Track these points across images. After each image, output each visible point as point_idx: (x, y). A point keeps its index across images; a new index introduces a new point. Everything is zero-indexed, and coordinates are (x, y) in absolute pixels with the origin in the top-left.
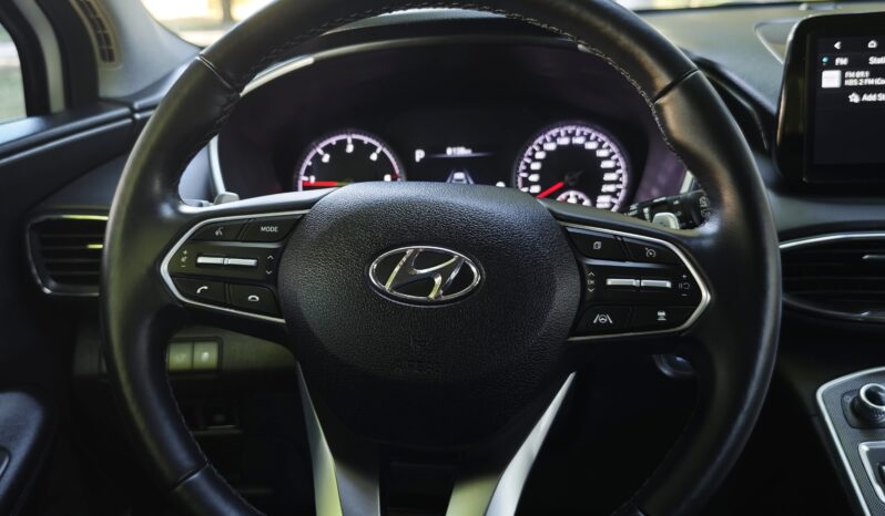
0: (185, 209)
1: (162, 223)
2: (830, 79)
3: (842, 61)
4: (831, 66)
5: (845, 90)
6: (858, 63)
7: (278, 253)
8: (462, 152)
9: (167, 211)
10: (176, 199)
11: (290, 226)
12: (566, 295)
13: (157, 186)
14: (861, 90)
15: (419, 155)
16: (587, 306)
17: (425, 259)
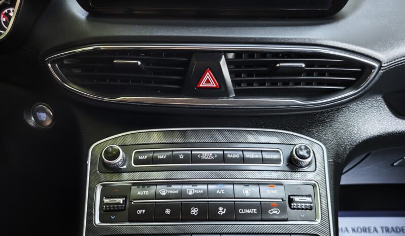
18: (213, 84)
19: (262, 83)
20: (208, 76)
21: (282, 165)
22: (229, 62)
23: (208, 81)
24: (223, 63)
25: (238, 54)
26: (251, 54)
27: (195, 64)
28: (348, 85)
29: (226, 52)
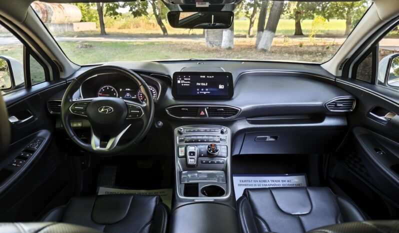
0: (73, 100)
1: (70, 102)
2: (179, 82)
3: (180, 79)
4: (179, 80)
5: (181, 83)
6: (183, 79)
7: (86, 107)
8: (129, 89)
9: (71, 100)
10: (72, 99)
11: (89, 103)
12: (125, 113)
13: (69, 97)
14: (184, 83)
15: (121, 90)
16: (128, 114)
17: (106, 108)
18: (203, 114)
19: (214, 114)
20: (202, 112)
21: (220, 132)
22: (207, 109)
23: (202, 113)
24: (206, 109)
25: (209, 107)
26: (212, 107)
27: (199, 110)
28: (234, 114)
29: (206, 107)
